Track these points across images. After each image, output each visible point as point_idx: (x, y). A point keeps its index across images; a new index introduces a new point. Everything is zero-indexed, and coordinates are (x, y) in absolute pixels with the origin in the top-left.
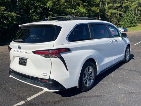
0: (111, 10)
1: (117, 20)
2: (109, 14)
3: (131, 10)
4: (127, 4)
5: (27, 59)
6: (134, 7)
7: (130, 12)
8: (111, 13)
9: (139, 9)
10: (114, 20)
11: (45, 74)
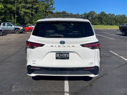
0: (24, 9)
1: (30, 18)
2: (22, 13)
3: (41, 12)
4: (38, 6)
5: (70, 53)
6: (43, 9)
7: (40, 13)
8: (24, 12)
9: (46, 11)
10: (27, 18)
11: (91, 63)
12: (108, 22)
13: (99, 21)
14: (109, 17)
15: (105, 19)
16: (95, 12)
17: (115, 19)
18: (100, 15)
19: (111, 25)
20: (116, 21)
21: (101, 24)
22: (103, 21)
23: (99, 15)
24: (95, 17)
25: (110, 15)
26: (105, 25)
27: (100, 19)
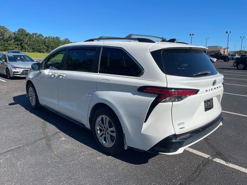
12: (35, 47)
13: (17, 45)
14: (34, 39)
15: (29, 43)
16: (6, 28)
17: (44, 43)
18: (18, 33)
19: (40, 52)
20: (48, 47)
21: (21, 50)
22: (26, 45)
23: (15, 34)
24: (9, 37)
25: (36, 35)
26: (29, 52)
27: (17, 40)
